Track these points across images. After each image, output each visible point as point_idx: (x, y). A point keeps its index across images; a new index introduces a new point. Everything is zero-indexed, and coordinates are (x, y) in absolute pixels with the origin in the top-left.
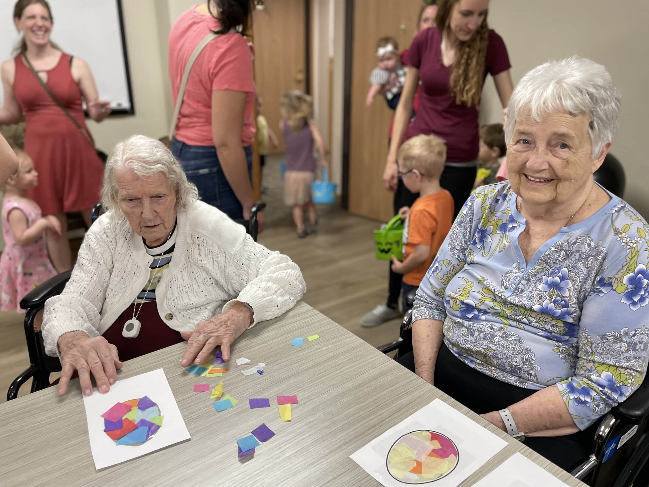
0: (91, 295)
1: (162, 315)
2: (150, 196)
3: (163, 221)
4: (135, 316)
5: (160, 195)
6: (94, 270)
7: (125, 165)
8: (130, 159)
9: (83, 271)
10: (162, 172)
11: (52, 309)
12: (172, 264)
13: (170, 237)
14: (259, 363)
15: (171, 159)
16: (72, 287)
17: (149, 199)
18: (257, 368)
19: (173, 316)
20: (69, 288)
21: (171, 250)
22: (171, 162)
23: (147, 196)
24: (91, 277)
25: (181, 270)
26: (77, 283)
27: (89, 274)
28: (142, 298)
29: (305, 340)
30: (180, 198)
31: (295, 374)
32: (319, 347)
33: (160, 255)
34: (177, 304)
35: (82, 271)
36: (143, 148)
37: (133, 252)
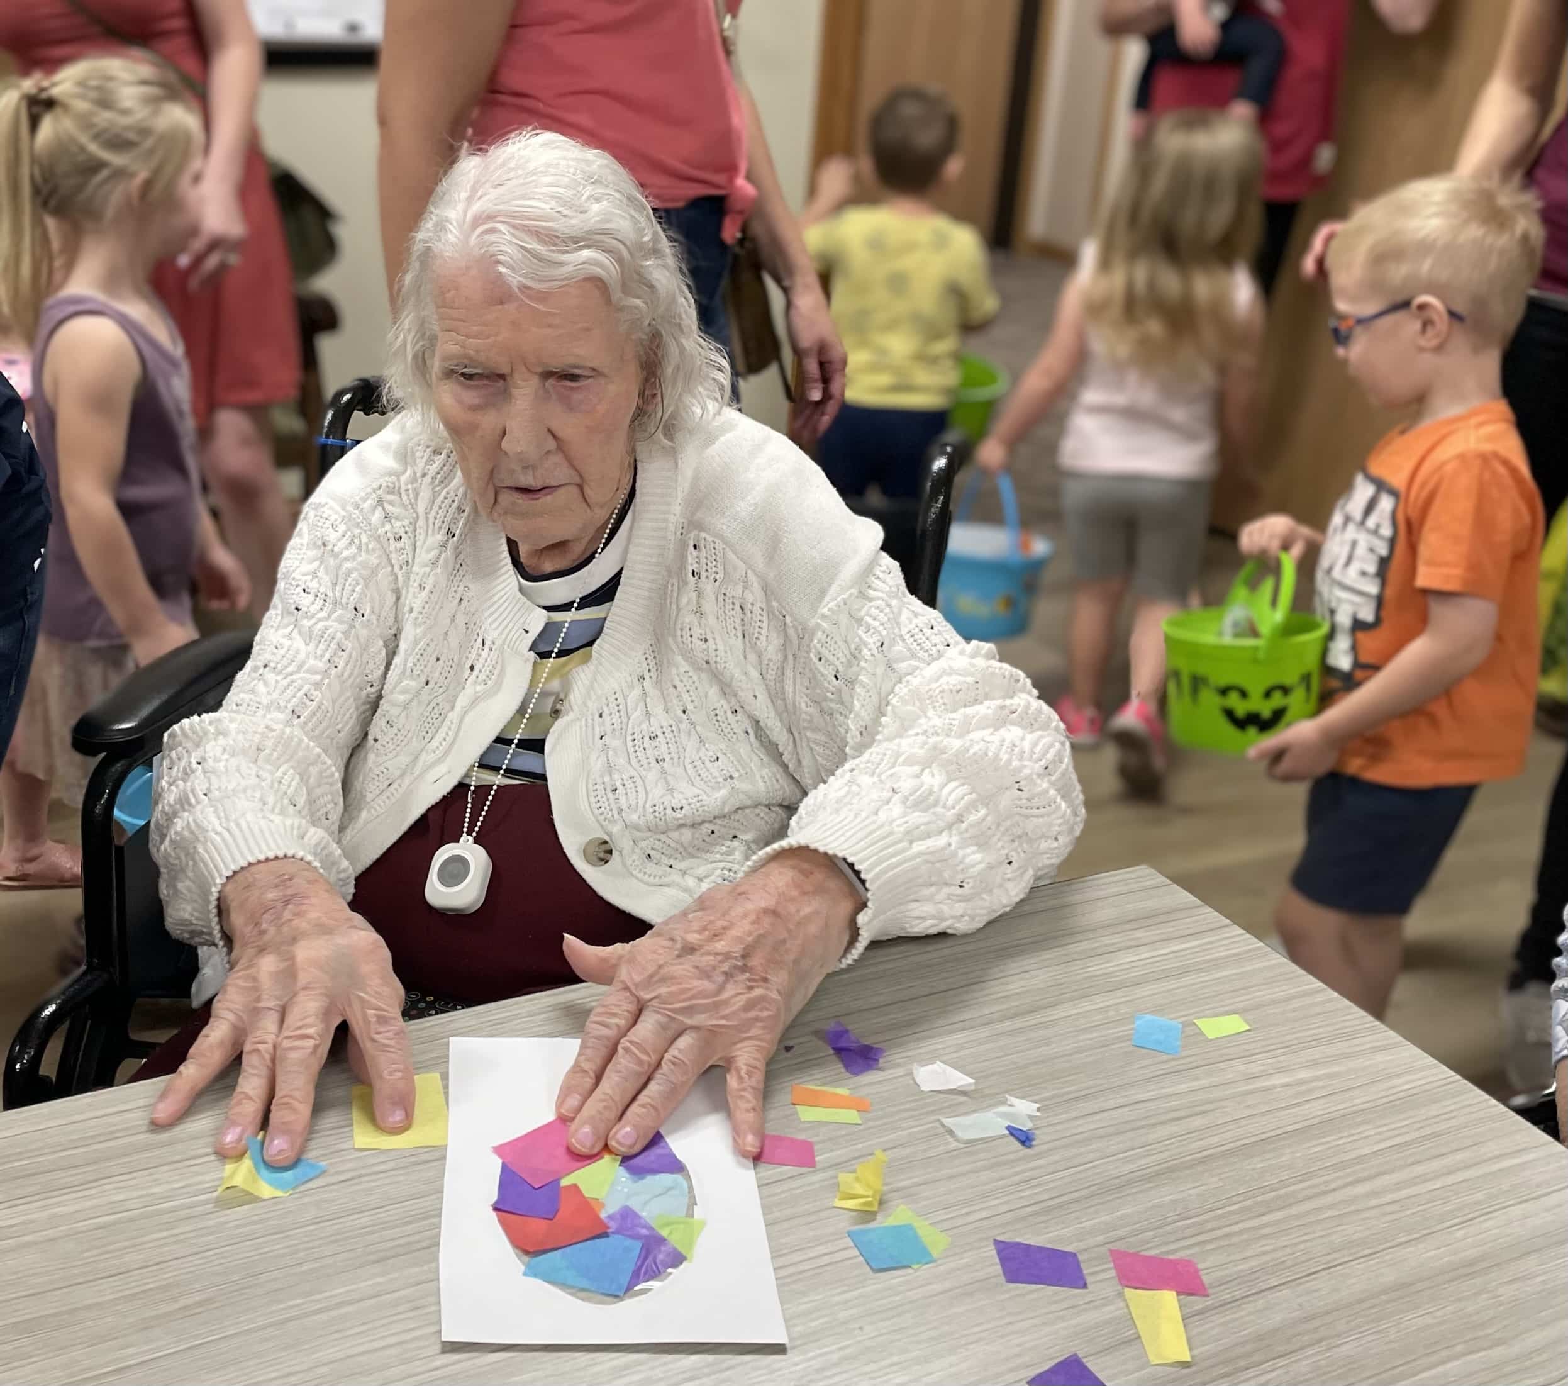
0: (325, 724)
1: (572, 842)
2: (539, 370)
3: (581, 477)
4: (469, 833)
5: (577, 371)
6: (339, 635)
7: (468, 236)
8: (491, 218)
9: (300, 633)
10: (597, 283)
11: (194, 762)
12: (606, 646)
13: (606, 545)
14: (1012, 1100)
15: (640, 232)
16: (261, 688)
17: (535, 381)
18: (1004, 1115)
19: (610, 852)
20: (252, 691)
21: (606, 593)
22: (641, 246)
23: (530, 371)
24: (327, 656)
25: (639, 672)
26: (280, 673)
27: (322, 646)
28: (497, 769)
29: (1189, 1031)
30: (659, 396)
31: (1171, 1170)
32: (1255, 1068)
33: (566, 607)
34: (624, 807)
35: (296, 631)
36: (549, 179)
37: (470, 586)
